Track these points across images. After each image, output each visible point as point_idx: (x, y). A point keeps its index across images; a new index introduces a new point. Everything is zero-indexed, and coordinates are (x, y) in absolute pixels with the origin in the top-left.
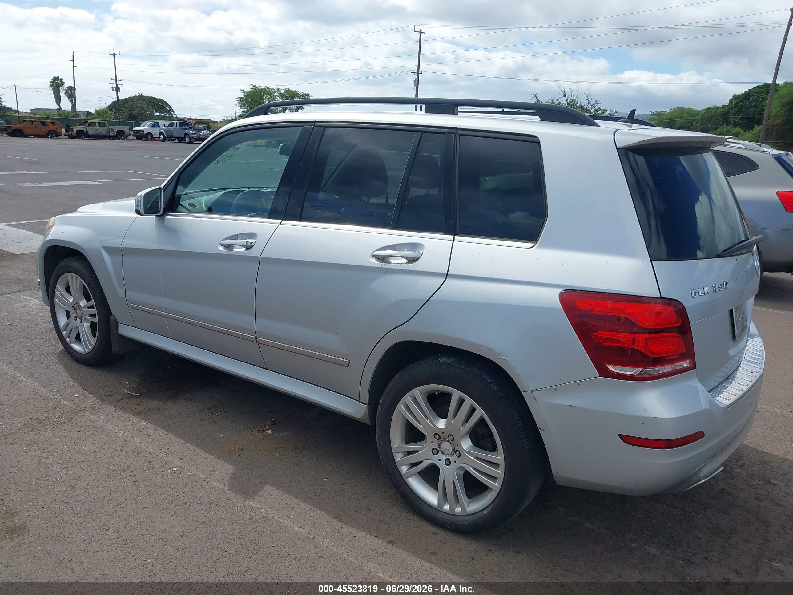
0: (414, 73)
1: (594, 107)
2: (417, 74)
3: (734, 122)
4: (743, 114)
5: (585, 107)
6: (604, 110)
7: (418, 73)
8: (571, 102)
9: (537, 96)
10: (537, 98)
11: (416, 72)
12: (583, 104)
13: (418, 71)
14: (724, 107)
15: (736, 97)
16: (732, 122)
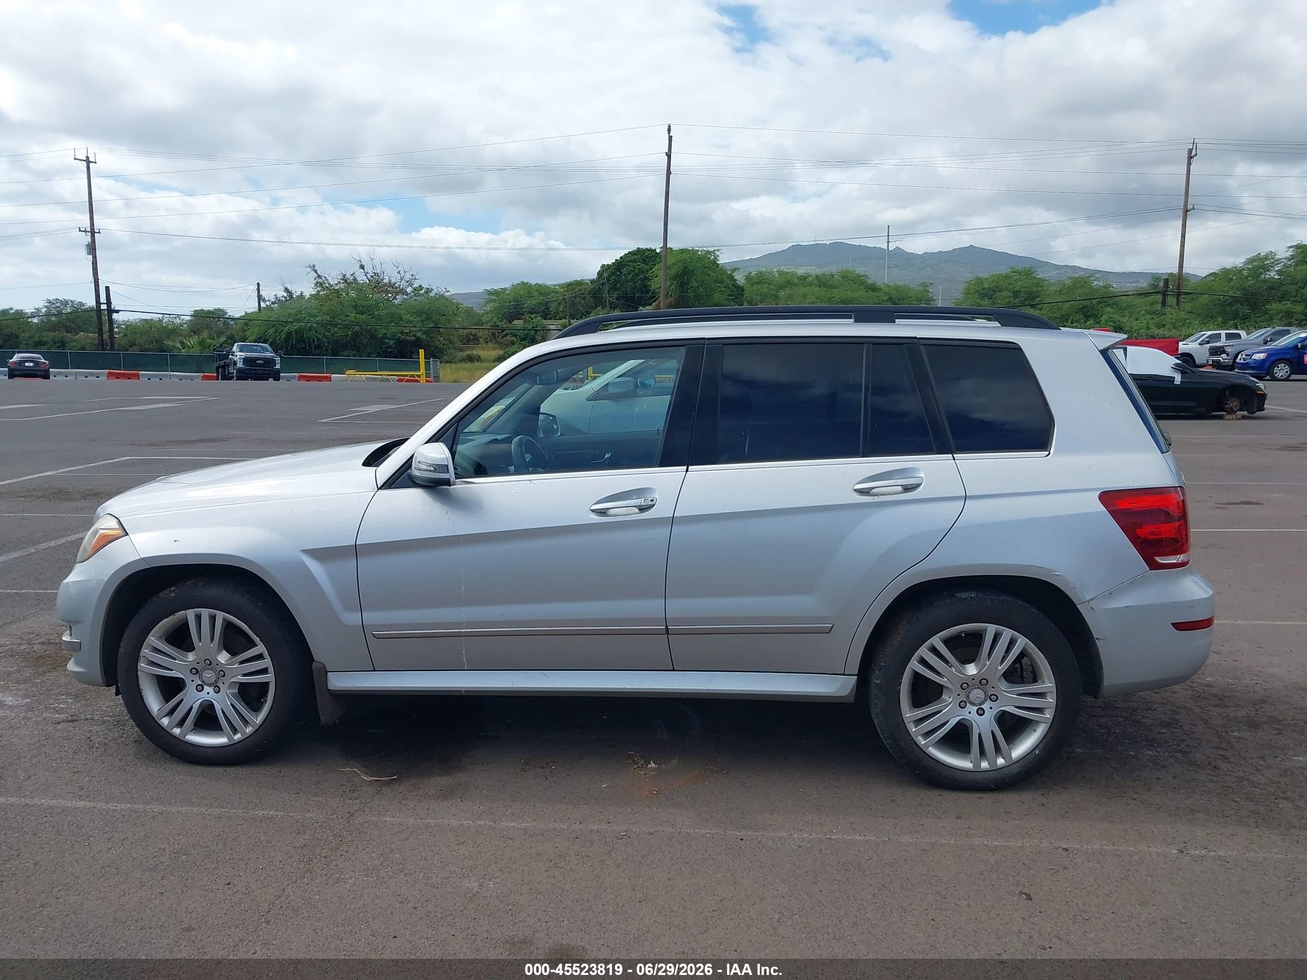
0: (83, 231)
1: (411, 285)
2: (90, 234)
3: (611, 303)
4: (619, 292)
5: (397, 285)
6: (428, 289)
7: (93, 233)
8: (372, 276)
9: (316, 268)
10: (316, 272)
11: (89, 230)
12: (393, 281)
13: (91, 229)
14: (592, 281)
15: (605, 268)
16: (607, 304)
